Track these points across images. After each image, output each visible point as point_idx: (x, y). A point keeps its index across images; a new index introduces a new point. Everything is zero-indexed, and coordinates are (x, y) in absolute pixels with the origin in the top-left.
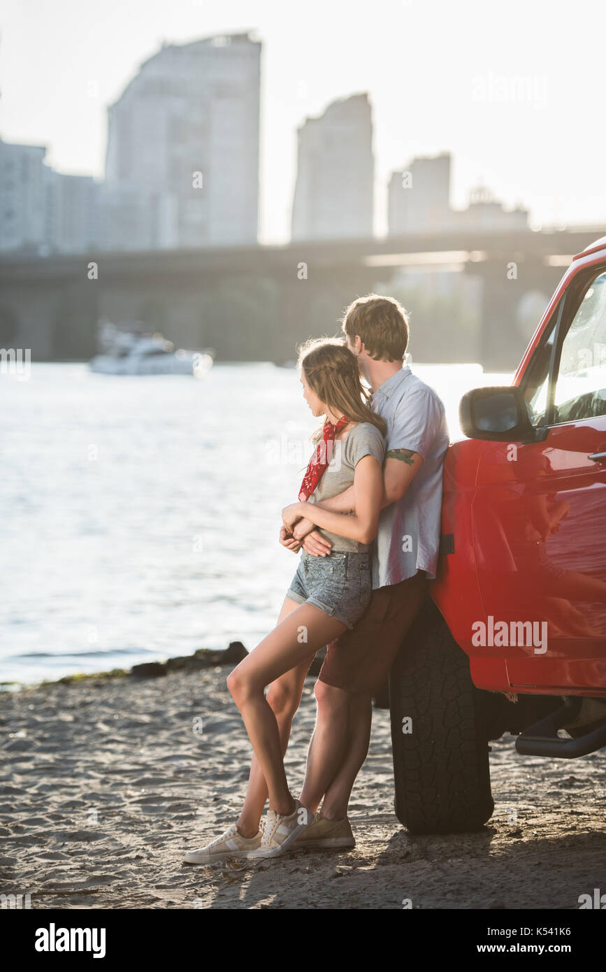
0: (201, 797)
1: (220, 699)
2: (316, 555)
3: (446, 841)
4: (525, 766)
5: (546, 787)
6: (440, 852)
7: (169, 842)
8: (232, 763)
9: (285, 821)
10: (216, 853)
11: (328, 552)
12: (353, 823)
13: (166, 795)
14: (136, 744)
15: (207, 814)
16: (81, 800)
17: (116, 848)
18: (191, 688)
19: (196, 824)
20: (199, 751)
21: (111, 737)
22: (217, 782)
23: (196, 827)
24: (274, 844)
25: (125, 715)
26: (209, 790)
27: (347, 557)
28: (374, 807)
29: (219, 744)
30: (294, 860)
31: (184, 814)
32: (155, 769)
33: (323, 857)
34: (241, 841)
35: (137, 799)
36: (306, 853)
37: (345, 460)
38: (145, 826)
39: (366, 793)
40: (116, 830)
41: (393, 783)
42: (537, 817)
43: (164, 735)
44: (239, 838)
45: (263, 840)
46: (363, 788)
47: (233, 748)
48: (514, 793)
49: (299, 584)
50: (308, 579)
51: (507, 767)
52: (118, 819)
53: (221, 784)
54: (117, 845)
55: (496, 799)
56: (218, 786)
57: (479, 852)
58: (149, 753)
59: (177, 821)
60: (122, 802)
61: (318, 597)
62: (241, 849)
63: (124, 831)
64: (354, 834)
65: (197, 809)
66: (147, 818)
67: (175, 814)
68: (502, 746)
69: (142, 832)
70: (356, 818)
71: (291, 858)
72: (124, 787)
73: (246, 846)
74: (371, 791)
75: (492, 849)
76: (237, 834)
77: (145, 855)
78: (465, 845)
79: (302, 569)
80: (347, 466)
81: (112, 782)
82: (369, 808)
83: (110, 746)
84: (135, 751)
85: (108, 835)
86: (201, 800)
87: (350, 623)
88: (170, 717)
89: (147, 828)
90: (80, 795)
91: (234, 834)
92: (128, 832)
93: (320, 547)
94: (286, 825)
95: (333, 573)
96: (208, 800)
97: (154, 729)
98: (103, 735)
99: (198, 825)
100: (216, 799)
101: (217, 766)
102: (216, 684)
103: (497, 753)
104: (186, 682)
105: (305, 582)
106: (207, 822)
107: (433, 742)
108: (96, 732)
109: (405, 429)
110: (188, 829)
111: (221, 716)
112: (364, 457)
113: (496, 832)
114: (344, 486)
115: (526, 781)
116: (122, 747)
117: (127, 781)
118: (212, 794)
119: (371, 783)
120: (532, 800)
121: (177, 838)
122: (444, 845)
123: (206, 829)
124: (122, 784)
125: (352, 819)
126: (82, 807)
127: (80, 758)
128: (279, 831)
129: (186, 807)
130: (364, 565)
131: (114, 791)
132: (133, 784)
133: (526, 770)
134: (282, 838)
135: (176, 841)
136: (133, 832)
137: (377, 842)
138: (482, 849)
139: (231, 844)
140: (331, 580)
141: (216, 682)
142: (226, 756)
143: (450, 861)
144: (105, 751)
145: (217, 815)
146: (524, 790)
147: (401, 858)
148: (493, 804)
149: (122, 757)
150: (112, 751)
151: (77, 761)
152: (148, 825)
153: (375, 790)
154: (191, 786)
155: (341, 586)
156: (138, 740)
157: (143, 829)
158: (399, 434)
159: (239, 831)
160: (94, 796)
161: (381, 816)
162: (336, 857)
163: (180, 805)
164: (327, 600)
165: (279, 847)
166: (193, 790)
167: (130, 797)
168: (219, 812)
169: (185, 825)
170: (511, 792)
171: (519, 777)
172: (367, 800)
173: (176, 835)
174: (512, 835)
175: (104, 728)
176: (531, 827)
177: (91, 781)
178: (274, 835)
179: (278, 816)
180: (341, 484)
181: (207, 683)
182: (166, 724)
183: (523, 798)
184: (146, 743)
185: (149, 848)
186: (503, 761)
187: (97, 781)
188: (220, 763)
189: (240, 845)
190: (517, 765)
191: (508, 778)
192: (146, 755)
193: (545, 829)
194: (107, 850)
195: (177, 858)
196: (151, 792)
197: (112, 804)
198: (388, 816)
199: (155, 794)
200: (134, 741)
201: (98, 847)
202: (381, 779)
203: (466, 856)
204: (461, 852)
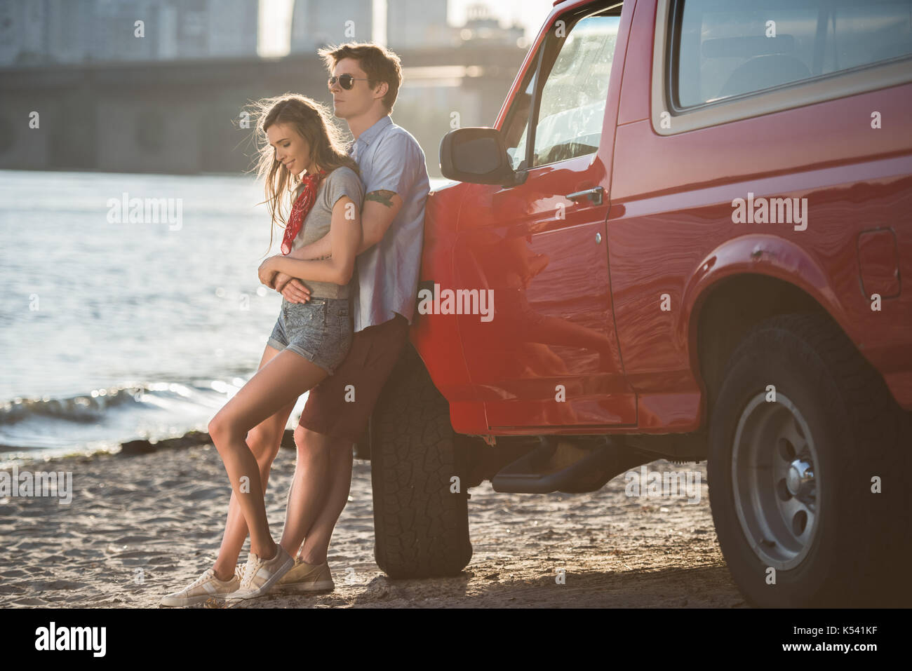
0: (183, 553)
1: (207, 471)
2: (296, 302)
3: (423, 584)
4: (506, 523)
5: (526, 539)
6: (417, 592)
7: (149, 589)
8: (216, 524)
9: (267, 564)
10: (194, 595)
11: (308, 299)
12: (333, 572)
13: (148, 550)
14: (121, 509)
15: (187, 567)
16: (62, 555)
17: (94, 594)
18: (179, 464)
19: (177, 575)
20: (183, 514)
21: (94, 503)
22: (200, 540)
23: (177, 577)
24: (253, 587)
25: (110, 484)
26: (191, 547)
27: (326, 303)
28: (355, 558)
29: (203, 508)
30: (272, 601)
31: (165, 566)
32: (138, 529)
33: (301, 598)
34: (218, 584)
35: (119, 554)
36: (285, 595)
37: (324, 205)
38: (126, 576)
39: (348, 547)
40: (96, 580)
41: (374, 538)
42: (514, 563)
43: (149, 502)
44: (216, 582)
45: (242, 583)
46: (345, 543)
47: (218, 512)
48: (493, 544)
49: (280, 332)
50: (288, 327)
51: (489, 524)
52: (98, 570)
53: (204, 541)
54: (96, 592)
55: (476, 550)
56: (201, 543)
57: (456, 592)
58: (133, 517)
59: (158, 572)
60: (104, 557)
61: (298, 343)
62: (218, 592)
63: (104, 580)
64: (334, 580)
65: (179, 562)
66: (128, 570)
67: (156, 566)
68: (484, 508)
69: (121, 581)
70: (337, 568)
71: (270, 599)
72: (106, 545)
73: (222, 589)
74: (353, 546)
75: (468, 590)
76: (214, 577)
77: (123, 600)
78: (443, 587)
79: (283, 318)
80: (326, 211)
81: (94, 541)
82: (350, 559)
83: (94, 511)
84: (120, 514)
85: (87, 584)
86: (183, 555)
87: (330, 368)
88: (156, 486)
89: (127, 578)
90: (61, 552)
91: (211, 577)
92: (109, 581)
93: (299, 294)
94: (267, 569)
95: (312, 320)
96: (190, 555)
97: (139, 496)
98: (87, 501)
99: (179, 576)
100: (198, 553)
101: (201, 526)
102: (205, 459)
103: (479, 514)
104: (173, 459)
105: (285, 330)
106: (188, 573)
107: (412, 487)
108: (81, 499)
109: (384, 171)
110: (168, 579)
111: (207, 485)
112: (340, 198)
113: (473, 575)
114: (323, 231)
115: (505, 535)
116: (105, 512)
117: (109, 539)
118: (194, 549)
119: (354, 539)
120: (511, 550)
121: (157, 585)
122: (422, 587)
123: (187, 579)
124: (104, 542)
125: (332, 568)
126: (63, 562)
127: (63, 520)
128: (258, 574)
129: (168, 560)
130: (344, 311)
131: (96, 547)
132: (115, 542)
133: (506, 526)
134: (263, 581)
135: (156, 588)
136: (113, 581)
137: (357, 586)
138: (459, 590)
139: (208, 588)
140: (311, 327)
141: (204, 458)
142: (210, 519)
143: (427, 600)
144: (88, 515)
145: (198, 567)
146: (504, 542)
147: (379, 598)
148: (471, 554)
149: (106, 520)
150: (96, 516)
151: (62, 523)
152: (128, 575)
153: (357, 545)
154: (174, 543)
155: (321, 332)
156: (123, 506)
157: (123, 578)
158: (378, 176)
159: (216, 574)
160: (75, 552)
161: (361, 565)
162: (315, 597)
163: (161, 558)
164: (306, 345)
165: (258, 590)
166: (175, 547)
167: (111, 553)
168: (200, 564)
169: (166, 575)
170: (490, 544)
171: (500, 532)
172: (348, 552)
173: (155, 584)
174: (488, 578)
175: (89, 496)
176: (508, 571)
177: (72, 540)
178: (254, 579)
179: (259, 559)
180: (321, 228)
181: (195, 459)
182: (152, 492)
183: (501, 549)
184: (130, 508)
185: (129, 594)
186: (484, 520)
187: (79, 540)
188: (204, 524)
189: (217, 588)
190: (497, 523)
191: (489, 533)
192: (130, 518)
193: (521, 572)
194: (86, 596)
195: (155, 601)
196: (133, 548)
197: (93, 559)
198: (368, 565)
199: (137, 550)
200: (118, 507)
201: (76, 594)
202: (364, 535)
203: (444, 596)
204: (438, 592)
